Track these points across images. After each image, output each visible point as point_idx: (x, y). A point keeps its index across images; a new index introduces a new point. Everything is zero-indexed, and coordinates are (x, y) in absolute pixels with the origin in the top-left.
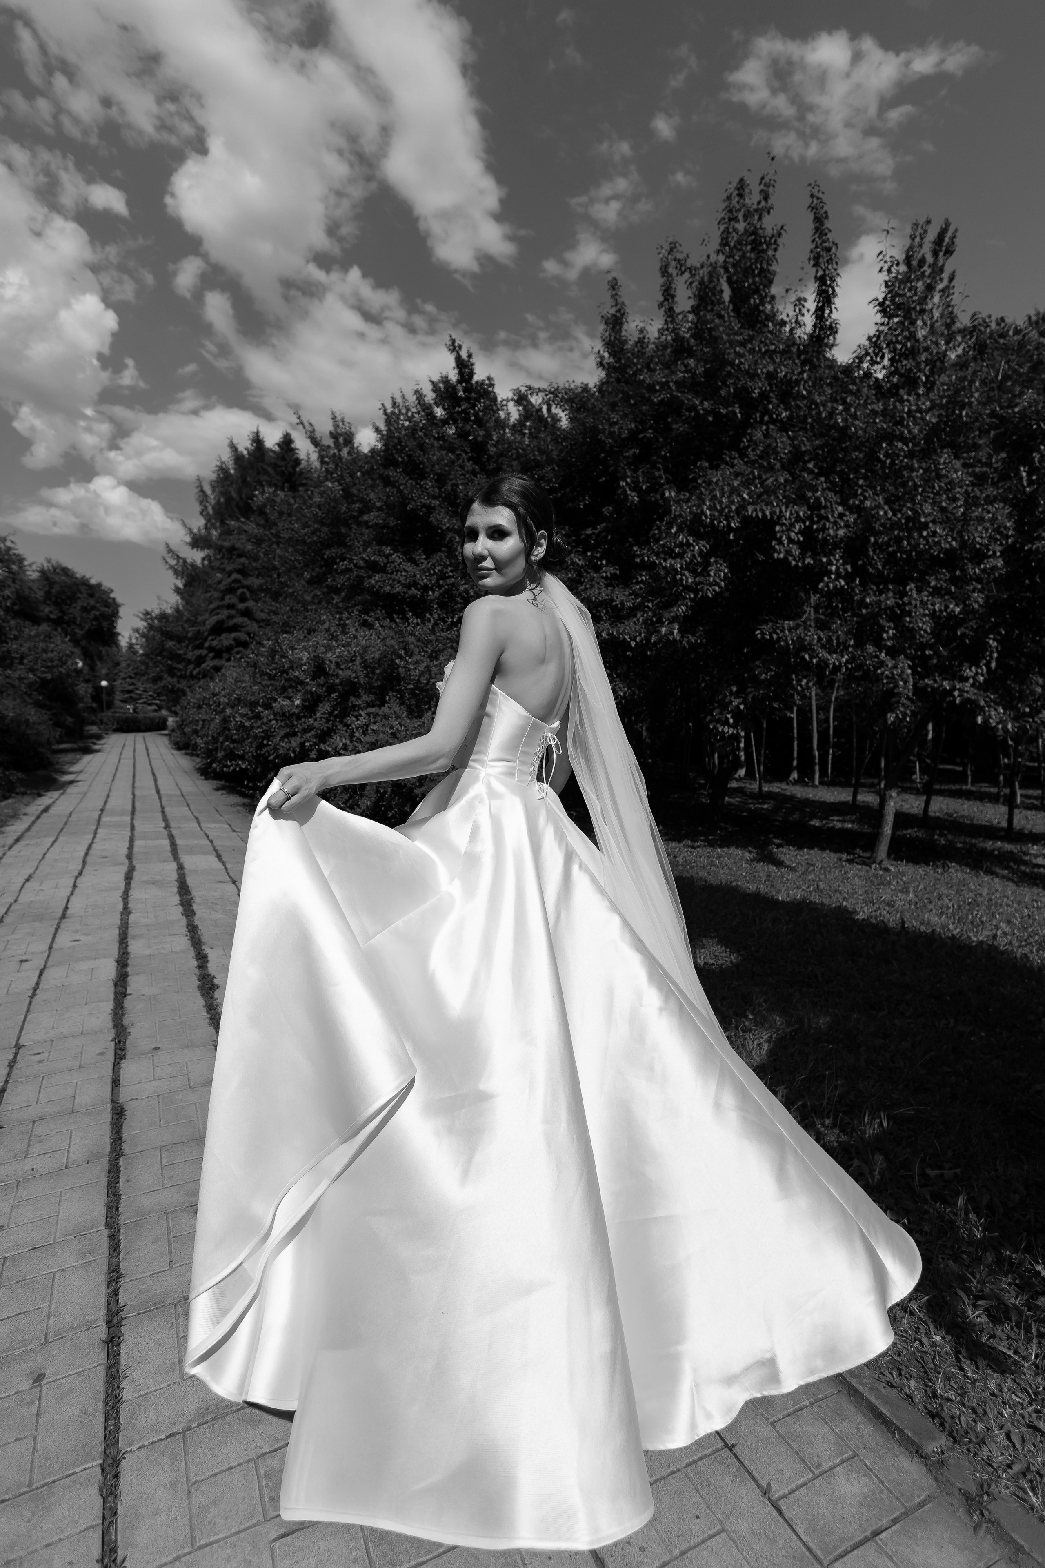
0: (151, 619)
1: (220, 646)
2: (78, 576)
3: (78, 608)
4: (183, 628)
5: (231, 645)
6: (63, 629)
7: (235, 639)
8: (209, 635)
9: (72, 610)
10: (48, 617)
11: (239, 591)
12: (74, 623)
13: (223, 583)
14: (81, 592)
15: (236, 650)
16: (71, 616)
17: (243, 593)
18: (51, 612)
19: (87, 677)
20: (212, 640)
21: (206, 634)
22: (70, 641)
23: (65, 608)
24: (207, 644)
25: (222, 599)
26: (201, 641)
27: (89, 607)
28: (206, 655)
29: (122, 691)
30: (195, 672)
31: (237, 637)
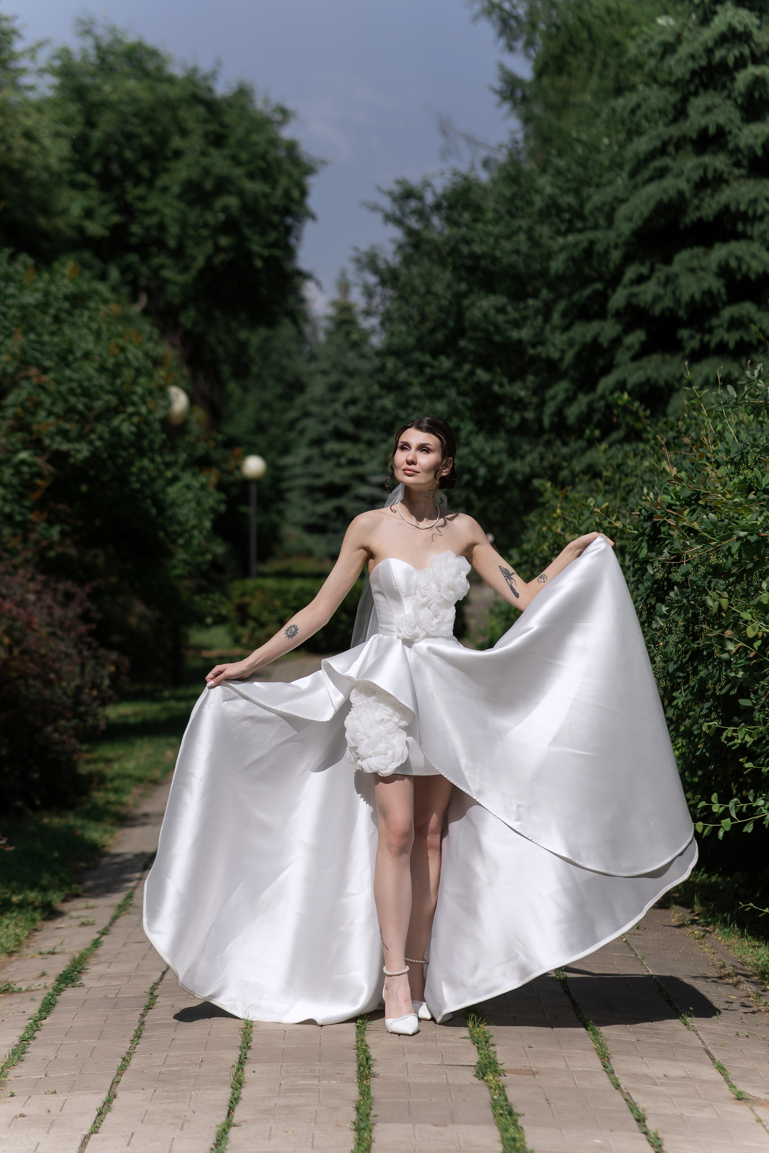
0: (421, 215)
1: (668, 302)
2: (176, 70)
3: (176, 189)
5: (708, 293)
6: (124, 271)
7: (724, 272)
8: (628, 259)
9: (154, 202)
10: (81, 230)
11: (742, 77)
12: (161, 244)
13: (683, 51)
14: (184, 133)
15: (728, 312)
16: (151, 221)
17: (758, 82)
18: (89, 213)
19: (201, 448)
20: (640, 279)
21: (616, 255)
22: (146, 312)
23: (133, 192)
24: (618, 299)
25: (679, 113)
26: (598, 286)
27: (208, 185)
28: (617, 342)
29: (310, 490)
30: (573, 413)
31: (733, 263)
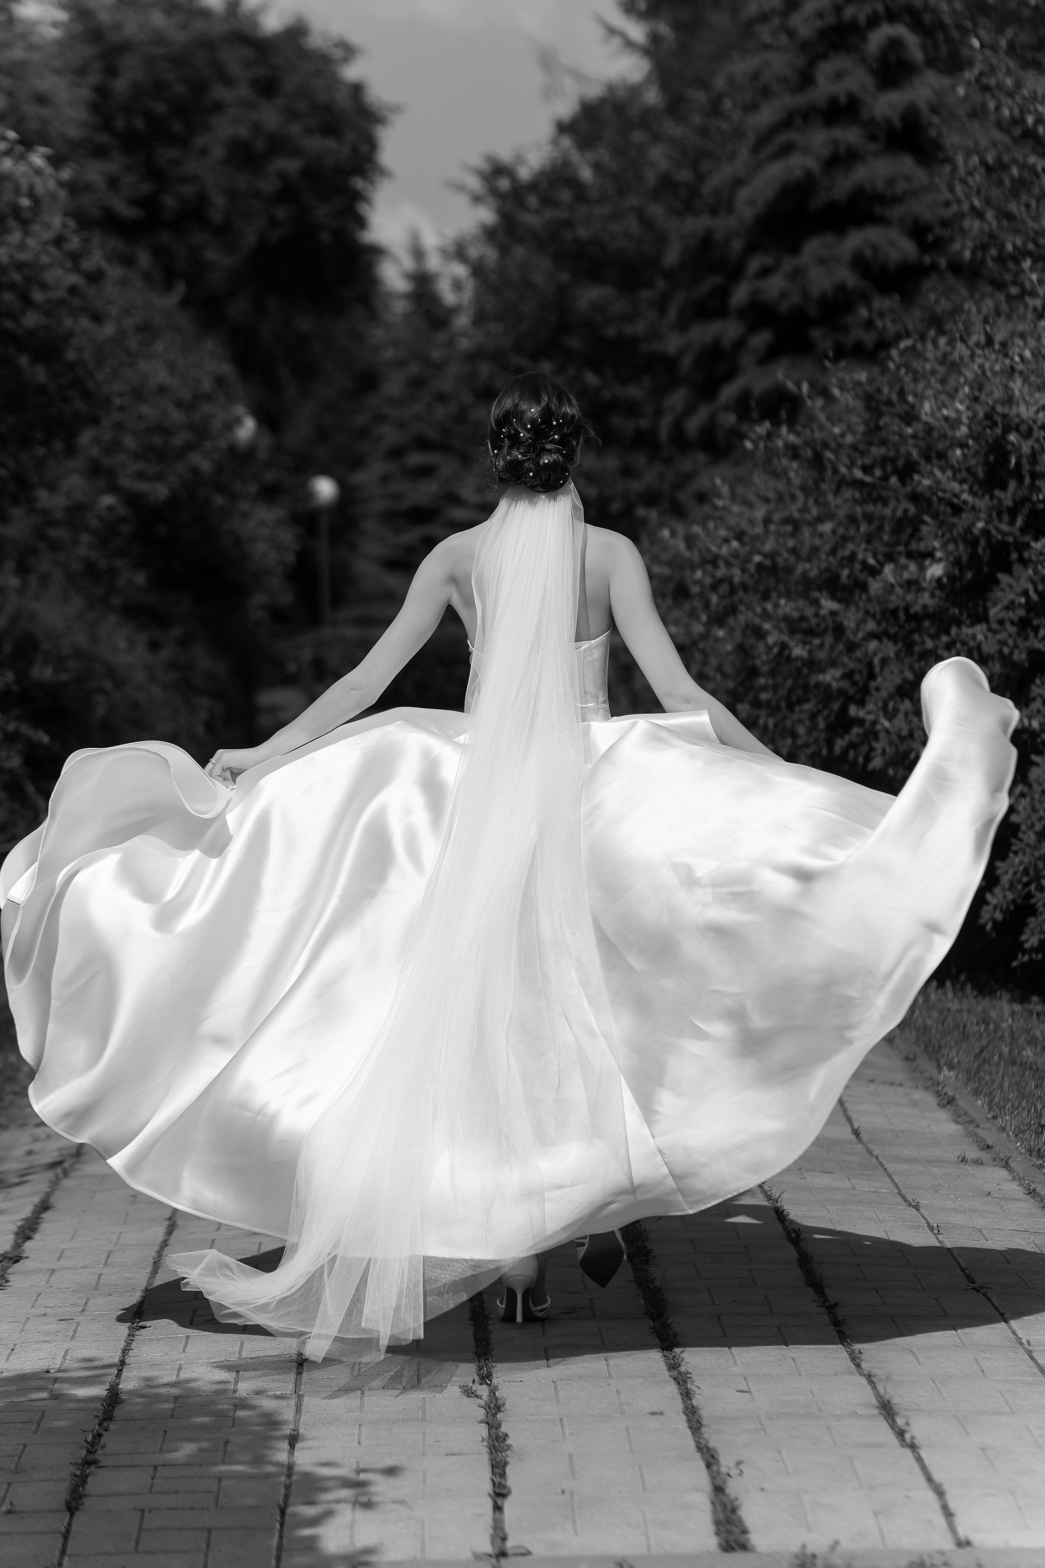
1: (796, 299)
3: (218, 152)
4: (647, 223)
5: (841, 288)
6: (157, 253)
7: (859, 263)
8: (751, 248)
9: (191, 166)
11: (876, 39)
12: (202, 219)
14: (227, 81)
15: (865, 309)
16: (188, 190)
17: (895, 44)
20: (765, 272)
21: (739, 245)
22: (183, 303)
23: (166, 154)
24: (740, 295)
25: (806, 79)
26: (718, 279)
27: (260, 145)
28: (740, 344)
29: (391, 516)
30: (693, 425)
31: (868, 252)
